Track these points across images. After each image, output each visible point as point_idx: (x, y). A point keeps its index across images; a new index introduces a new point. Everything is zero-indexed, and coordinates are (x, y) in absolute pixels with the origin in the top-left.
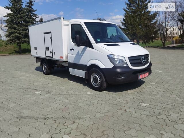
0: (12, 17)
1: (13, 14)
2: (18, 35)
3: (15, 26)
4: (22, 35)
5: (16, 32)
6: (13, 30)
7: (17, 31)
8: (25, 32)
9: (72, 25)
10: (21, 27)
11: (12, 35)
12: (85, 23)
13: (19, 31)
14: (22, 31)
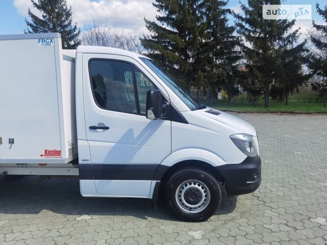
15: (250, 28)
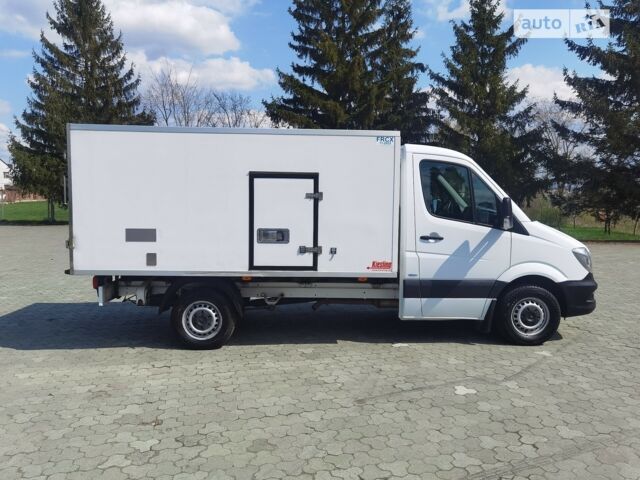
15: (455, 98)
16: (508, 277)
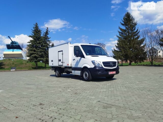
0: (33, 43)
1: (34, 41)
2: (37, 55)
3: (35, 49)
4: (39, 55)
5: (35, 54)
6: (33, 52)
7: (36, 52)
8: (41, 53)
9: (74, 46)
10: (39, 50)
11: (32, 56)
12: (81, 45)
13: (37, 53)
14: (39, 53)
16: (82, 67)
